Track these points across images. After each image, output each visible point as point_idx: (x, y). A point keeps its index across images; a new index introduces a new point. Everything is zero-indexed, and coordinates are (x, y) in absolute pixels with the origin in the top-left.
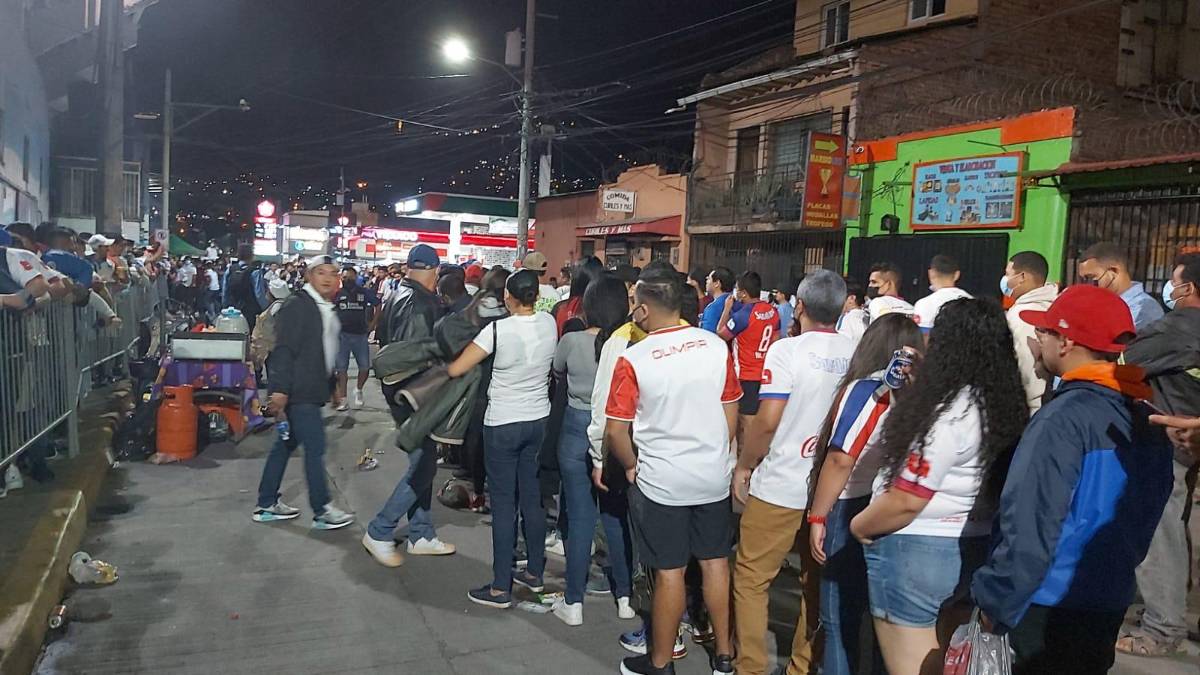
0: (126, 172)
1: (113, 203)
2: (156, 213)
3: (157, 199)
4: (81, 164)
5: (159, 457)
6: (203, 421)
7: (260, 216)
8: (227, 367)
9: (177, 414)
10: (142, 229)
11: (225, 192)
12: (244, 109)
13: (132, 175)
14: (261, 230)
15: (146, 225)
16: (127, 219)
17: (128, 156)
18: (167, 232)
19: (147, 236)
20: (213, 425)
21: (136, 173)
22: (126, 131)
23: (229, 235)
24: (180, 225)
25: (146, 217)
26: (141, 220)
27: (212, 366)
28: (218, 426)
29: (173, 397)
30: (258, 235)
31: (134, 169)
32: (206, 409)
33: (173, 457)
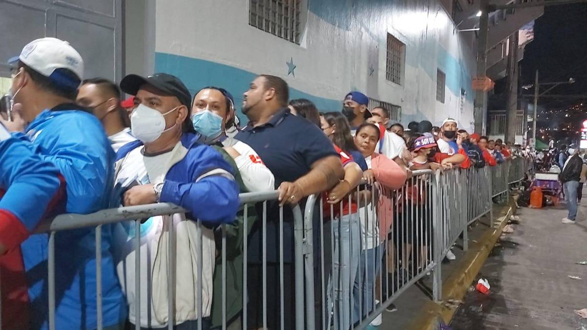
0: (518, 115)
1: (512, 129)
2: (530, 129)
3: (531, 124)
4: (499, 113)
5: (531, 206)
6: (544, 199)
7: (584, 128)
8: (552, 182)
9: (536, 194)
10: (524, 139)
11: (567, 116)
12: (572, 82)
13: (520, 116)
14: (585, 135)
15: (525, 136)
16: (517, 134)
17: (519, 108)
18: (535, 139)
19: (526, 142)
20: (547, 201)
21: (521, 115)
22: (518, 98)
23: (567, 138)
24: (542, 135)
25: (526, 133)
26: (524, 134)
27: (547, 182)
28: (549, 201)
29: (535, 190)
30: (582, 138)
31: (521, 113)
32: (546, 196)
33: (535, 207)
